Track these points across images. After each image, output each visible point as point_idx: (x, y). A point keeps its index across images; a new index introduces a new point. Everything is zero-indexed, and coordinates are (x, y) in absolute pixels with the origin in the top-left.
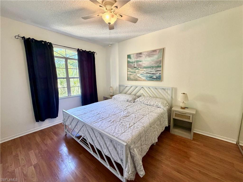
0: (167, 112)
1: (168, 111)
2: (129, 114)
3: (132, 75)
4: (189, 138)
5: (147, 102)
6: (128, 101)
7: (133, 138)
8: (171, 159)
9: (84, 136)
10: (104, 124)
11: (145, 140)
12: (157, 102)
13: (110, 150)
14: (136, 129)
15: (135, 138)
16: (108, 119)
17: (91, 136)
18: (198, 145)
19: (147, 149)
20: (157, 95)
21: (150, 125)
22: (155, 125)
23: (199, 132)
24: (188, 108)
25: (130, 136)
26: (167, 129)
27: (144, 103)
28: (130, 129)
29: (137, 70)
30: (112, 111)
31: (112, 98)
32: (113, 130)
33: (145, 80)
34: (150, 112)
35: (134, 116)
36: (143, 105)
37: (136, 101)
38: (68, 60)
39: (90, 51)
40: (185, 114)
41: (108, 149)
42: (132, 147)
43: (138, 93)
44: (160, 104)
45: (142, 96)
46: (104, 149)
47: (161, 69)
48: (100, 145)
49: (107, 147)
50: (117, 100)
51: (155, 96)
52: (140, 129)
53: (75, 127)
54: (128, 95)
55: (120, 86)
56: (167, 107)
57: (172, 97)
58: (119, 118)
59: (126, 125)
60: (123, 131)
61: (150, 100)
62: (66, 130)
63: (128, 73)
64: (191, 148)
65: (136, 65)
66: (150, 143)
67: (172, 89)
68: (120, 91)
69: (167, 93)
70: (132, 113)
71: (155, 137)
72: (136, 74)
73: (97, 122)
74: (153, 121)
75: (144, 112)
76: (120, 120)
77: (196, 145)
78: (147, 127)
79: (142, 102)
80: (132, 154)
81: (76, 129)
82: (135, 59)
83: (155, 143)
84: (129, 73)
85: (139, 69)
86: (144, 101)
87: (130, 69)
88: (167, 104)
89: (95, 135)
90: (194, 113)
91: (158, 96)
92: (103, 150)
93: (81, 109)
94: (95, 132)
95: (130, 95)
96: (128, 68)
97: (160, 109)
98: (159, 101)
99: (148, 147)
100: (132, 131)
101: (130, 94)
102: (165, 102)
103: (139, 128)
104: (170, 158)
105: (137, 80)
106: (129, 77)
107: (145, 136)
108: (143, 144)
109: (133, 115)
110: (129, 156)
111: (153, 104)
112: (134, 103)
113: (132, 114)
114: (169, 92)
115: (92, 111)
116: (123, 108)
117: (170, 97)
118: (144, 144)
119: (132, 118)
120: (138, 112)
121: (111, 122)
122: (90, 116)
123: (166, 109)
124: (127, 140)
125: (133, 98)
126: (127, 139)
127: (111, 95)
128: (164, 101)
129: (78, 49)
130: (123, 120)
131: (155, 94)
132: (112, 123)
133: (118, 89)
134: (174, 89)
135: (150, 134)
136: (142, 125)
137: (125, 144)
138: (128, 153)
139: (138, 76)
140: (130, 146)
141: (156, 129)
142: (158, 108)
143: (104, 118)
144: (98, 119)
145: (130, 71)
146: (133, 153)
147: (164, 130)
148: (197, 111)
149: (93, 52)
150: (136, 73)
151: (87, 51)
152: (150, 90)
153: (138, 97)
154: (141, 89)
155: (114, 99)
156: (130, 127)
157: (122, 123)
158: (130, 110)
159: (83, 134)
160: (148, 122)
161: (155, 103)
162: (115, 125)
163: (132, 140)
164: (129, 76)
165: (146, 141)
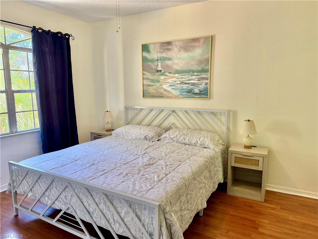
0: (220, 154)
1: (222, 154)
2: (154, 161)
3: (152, 86)
4: (259, 199)
5: (184, 139)
6: (146, 138)
7: (168, 196)
8: (229, 234)
9: (68, 209)
10: (111, 179)
11: (186, 201)
12: (203, 138)
13: (127, 224)
14: (172, 183)
15: (171, 196)
16: (116, 172)
17: (85, 205)
18: (273, 209)
19: (191, 218)
20: (201, 125)
21: (193, 177)
22: (201, 176)
23: (274, 188)
24: (256, 147)
25: (163, 193)
26: (222, 187)
27: (179, 140)
28: (160, 183)
29: (162, 77)
30: (119, 158)
31: (111, 135)
32: (130, 187)
33: (178, 97)
34: (192, 155)
35: (164, 164)
36: (177, 144)
37: (162, 138)
38: (10, 50)
39: (59, 33)
40: (252, 156)
41: (124, 222)
42: (168, 209)
43: (165, 121)
44: (207, 142)
45: (172, 128)
46: (114, 224)
47: (209, 75)
48: (106, 218)
49: (121, 218)
50: (123, 138)
51: (197, 127)
52: (178, 181)
53: (44, 193)
54: (145, 127)
55: (127, 109)
56: (221, 146)
57: (228, 129)
58: (136, 168)
59: (152, 178)
60: (150, 187)
61: (189, 135)
62: (17, 204)
63: (144, 83)
64: (262, 214)
65: (160, 66)
66: (195, 209)
67: (229, 114)
68: (127, 121)
69: (220, 121)
70: (159, 159)
71: (202, 200)
72: (161, 85)
73: (95, 178)
74: (198, 170)
75: (181, 156)
76: (140, 170)
77: (270, 209)
78: (189, 180)
79: (175, 139)
80: (168, 221)
81: (46, 198)
82: (159, 54)
83: (202, 210)
84: (146, 82)
85: (166, 75)
86: (178, 137)
87: (148, 75)
88: (221, 142)
89: (96, 200)
90: (266, 154)
91: (203, 128)
92: (113, 227)
93: (51, 159)
94: (95, 194)
95: (150, 127)
96: (144, 72)
97: (209, 149)
98: (206, 136)
99: (191, 215)
100: (164, 186)
101: (149, 125)
102: (217, 138)
103: (175, 180)
104: (227, 233)
105: (162, 97)
106: (147, 91)
107: (187, 195)
108: (183, 208)
109: (162, 162)
110: (164, 224)
111: (194, 142)
112: (158, 142)
113: (160, 161)
114: (224, 119)
115: (76, 160)
116: (139, 151)
117: (224, 129)
118: (185, 208)
119: (160, 167)
120: (170, 157)
121: (123, 175)
122: (76, 170)
123: (219, 149)
124: (158, 199)
125: (157, 133)
126: (159, 197)
127: (108, 129)
128: (215, 135)
129: (34, 28)
130: (146, 170)
131: (197, 124)
132: (125, 177)
133: (123, 116)
134: (231, 113)
135: (194, 192)
136: (180, 177)
137: (158, 204)
138: (162, 220)
139: (164, 89)
140: (164, 208)
141: (203, 185)
142: (205, 149)
143: (106, 171)
144: (96, 173)
145: (148, 79)
146: (170, 220)
147: (217, 188)
148: (270, 151)
149: (66, 34)
150: (160, 82)
151: (52, 32)
152: (188, 117)
153: (166, 131)
154: (170, 114)
155: (117, 135)
156: (160, 181)
157: (143, 175)
158: (154, 153)
159: (65, 204)
160: (190, 170)
161: (199, 139)
162: (133, 180)
163: (167, 198)
164: (146, 88)
165: (188, 204)
